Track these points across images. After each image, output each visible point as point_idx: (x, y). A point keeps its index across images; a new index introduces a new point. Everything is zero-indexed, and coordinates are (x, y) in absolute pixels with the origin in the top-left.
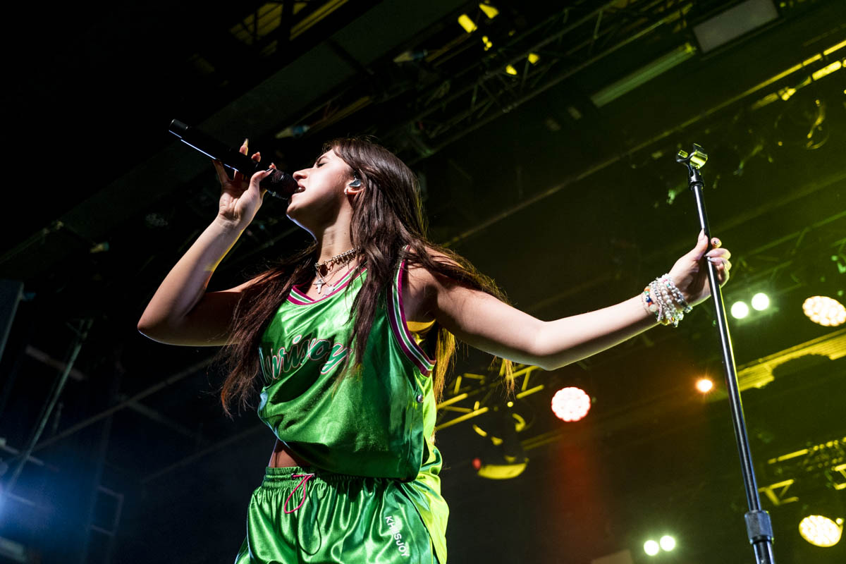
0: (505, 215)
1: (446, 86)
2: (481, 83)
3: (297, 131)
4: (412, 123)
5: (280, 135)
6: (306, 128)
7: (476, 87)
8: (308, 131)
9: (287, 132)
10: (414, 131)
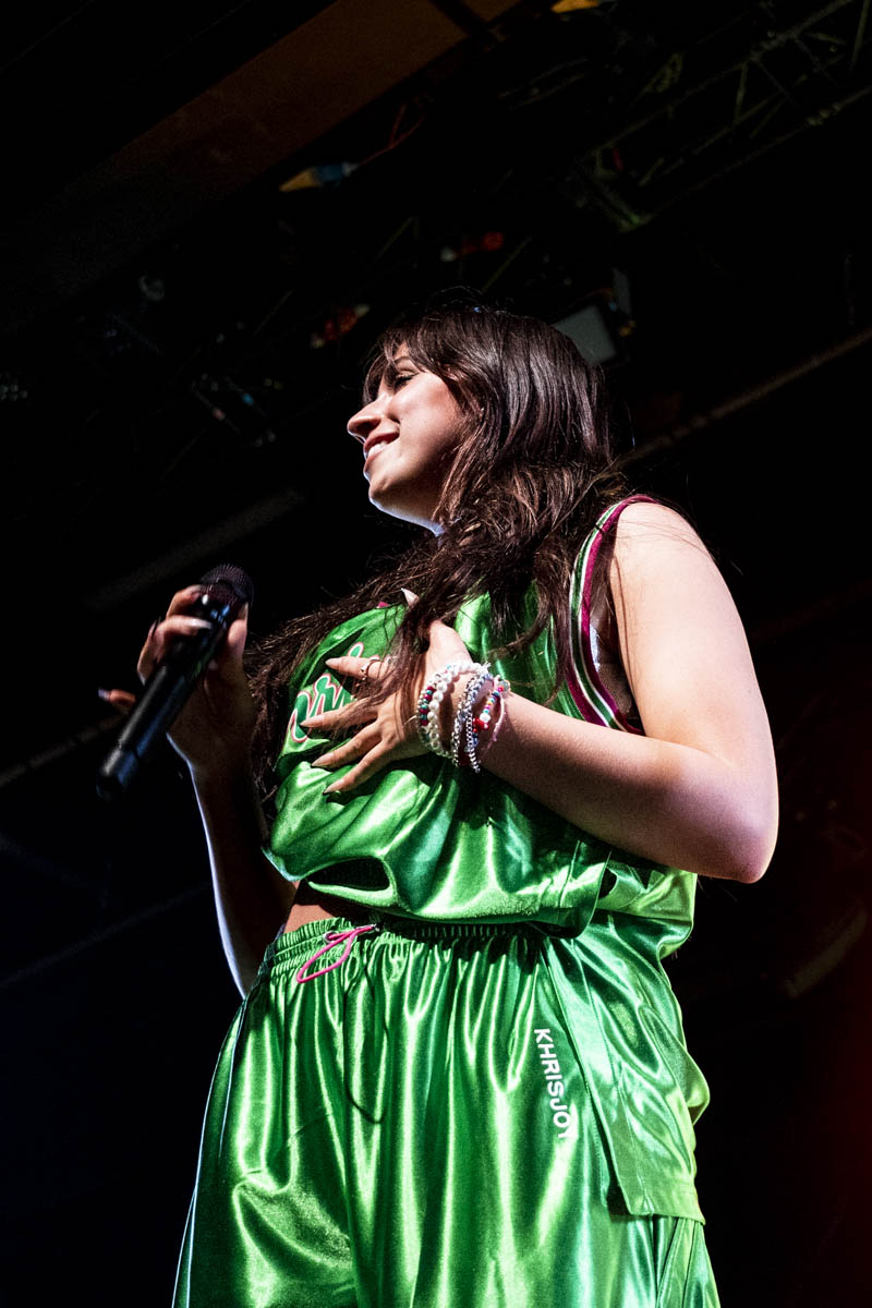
0: (815, 363)
1: (673, 65)
2: (755, 57)
3: (329, 174)
4: (597, 154)
5: (289, 186)
6: (348, 169)
7: (744, 67)
8: (353, 173)
9: (304, 179)
10: (600, 171)
